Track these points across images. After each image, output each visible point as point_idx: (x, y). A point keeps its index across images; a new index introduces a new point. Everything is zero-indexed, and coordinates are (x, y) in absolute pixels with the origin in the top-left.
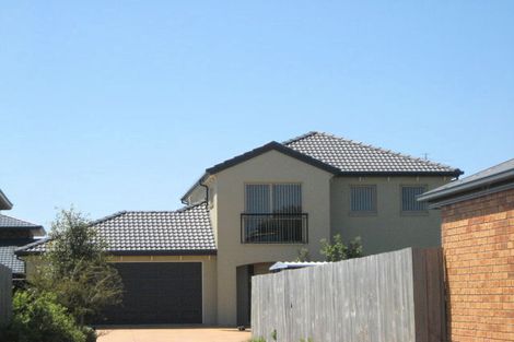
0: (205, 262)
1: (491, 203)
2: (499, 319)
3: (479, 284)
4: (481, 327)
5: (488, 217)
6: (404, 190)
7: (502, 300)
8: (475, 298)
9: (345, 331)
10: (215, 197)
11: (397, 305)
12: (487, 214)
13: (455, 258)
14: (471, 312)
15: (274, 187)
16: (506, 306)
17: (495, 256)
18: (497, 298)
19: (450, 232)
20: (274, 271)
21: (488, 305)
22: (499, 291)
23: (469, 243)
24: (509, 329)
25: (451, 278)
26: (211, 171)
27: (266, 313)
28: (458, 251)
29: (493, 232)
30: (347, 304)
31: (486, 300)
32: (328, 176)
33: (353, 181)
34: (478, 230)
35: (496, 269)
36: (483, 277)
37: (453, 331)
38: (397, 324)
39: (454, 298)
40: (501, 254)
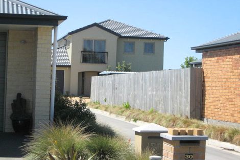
0: (66, 70)
1: (231, 52)
2: (232, 97)
3: (223, 83)
4: (222, 100)
5: (229, 57)
6: (146, 44)
7: (235, 89)
8: (220, 88)
9: (148, 99)
10: (71, 44)
11: (180, 90)
12: (229, 55)
13: (209, 72)
14: (217, 93)
15: (95, 41)
16: (236, 92)
17: (232, 72)
18: (232, 89)
19: (206, 62)
20: (102, 75)
21: (227, 91)
22: (234, 86)
23: (218, 66)
24: (238, 100)
25: (206, 80)
26: (70, 34)
27: (101, 91)
28: (211, 70)
29: (232, 63)
30: (150, 89)
31: (226, 89)
32: (116, 37)
33: (126, 40)
34: (223, 62)
35: (232, 77)
36: (224, 80)
37: (206, 101)
38: (180, 97)
39: (207, 88)
40: (236, 71)
